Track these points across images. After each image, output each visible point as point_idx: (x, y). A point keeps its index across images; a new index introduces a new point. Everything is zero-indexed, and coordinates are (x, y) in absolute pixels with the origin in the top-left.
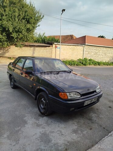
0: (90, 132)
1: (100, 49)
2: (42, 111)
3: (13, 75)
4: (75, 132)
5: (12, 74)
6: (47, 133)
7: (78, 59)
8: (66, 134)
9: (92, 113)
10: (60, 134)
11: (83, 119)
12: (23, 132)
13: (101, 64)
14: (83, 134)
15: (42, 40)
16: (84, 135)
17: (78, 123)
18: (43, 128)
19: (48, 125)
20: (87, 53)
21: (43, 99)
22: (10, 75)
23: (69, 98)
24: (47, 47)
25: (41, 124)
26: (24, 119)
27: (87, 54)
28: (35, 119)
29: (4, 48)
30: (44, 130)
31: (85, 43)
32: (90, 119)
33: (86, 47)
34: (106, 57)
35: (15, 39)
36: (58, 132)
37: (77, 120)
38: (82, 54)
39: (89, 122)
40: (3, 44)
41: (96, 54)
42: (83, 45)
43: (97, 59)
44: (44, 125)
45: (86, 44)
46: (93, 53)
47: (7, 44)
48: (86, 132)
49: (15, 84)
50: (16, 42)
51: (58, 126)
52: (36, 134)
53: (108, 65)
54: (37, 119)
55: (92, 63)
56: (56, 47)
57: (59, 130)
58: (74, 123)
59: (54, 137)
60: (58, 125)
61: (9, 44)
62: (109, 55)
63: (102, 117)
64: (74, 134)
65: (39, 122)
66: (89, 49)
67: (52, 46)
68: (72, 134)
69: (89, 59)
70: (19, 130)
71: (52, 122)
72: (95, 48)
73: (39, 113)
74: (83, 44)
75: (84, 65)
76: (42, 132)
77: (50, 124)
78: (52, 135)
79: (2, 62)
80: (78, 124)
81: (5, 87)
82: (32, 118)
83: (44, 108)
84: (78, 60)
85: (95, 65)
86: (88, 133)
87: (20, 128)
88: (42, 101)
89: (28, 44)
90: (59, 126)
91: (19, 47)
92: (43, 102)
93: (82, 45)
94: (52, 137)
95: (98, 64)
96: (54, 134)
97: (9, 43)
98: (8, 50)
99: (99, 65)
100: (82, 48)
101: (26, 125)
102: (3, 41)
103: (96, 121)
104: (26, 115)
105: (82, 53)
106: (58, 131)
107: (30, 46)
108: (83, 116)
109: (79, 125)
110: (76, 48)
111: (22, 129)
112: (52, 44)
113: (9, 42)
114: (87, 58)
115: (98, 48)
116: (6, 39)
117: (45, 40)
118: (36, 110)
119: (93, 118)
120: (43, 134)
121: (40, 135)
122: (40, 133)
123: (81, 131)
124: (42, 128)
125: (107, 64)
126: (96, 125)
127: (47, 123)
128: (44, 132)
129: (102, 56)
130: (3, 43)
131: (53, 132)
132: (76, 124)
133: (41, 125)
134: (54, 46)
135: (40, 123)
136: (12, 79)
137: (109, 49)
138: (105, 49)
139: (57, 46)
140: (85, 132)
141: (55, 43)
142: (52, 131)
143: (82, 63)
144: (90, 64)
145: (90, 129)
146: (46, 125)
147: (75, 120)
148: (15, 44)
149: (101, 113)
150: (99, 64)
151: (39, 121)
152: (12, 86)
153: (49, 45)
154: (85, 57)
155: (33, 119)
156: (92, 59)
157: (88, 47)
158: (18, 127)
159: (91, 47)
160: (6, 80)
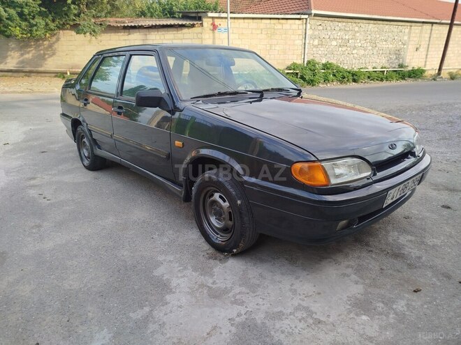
0: (419, 303)
1: (357, 29)
2: (219, 239)
3: (84, 121)
4: (362, 306)
5: (81, 119)
6: (259, 322)
7: (289, 63)
8: (331, 320)
9: (396, 233)
10: (311, 321)
11: (372, 257)
12: (162, 325)
13: (362, 77)
14: (396, 313)
15: (164, 10)
16: (401, 318)
17: (359, 270)
18: (235, 302)
19: (253, 288)
20: (316, 42)
21: (217, 196)
22: (76, 124)
23: (334, 181)
24: (185, 30)
25: (223, 286)
26: (156, 274)
27: (316, 46)
28: (195, 270)
29: (38, 40)
30: (243, 310)
31: (309, 8)
32: (398, 255)
33: (312, 22)
34: (375, 52)
35: (72, 6)
36: (299, 314)
37: (352, 263)
38: (301, 48)
39: (398, 264)
40: (32, 26)
41: (345, 43)
42: (303, 16)
43: (349, 62)
44: (237, 289)
45: (314, 12)
46: (334, 43)
47: (47, 25)
48: (403, 303)
49: (98, 152)
50: (75, 15)
51: (291, 290)
52: (215, 328)
53: (382, 80)
54: (205, 271)
55: (334, 75)
56: (214, 27)
57: (299, 305)
58: (344, 275)
59: (291, 334)
60: (288, 287)
61: (52, 25)
62: (384, 45)
63: (437, 242)
64: (364, 317)
65: (214, 283)
66: (321, 28)
67: (202, 24)
68: (352, 315)
69: (324, 62)
70: (147, 319)
71: (261, 275)
72: (341, 25)
73: (206, 246)
74: (301, 11)
75: (308, 83)
76: (238, 320)
77: (259, 285)
78: (278, 326)
79: (35, 89)
80: (361, 277)
81: (60, 167)
82: (185, 268)
83: (225, 230)
84: (289, 68)
85: (341, 82)
86: (414, 309)
87: (147, 309)
88: (215, 202)
89: (119, 22)
90: (296, 290)
91: (88, 34)
92: (221, 207)
93: (298, 16)
94: (282, 337)
95: (351, 77)
96: (285, 324)
97: (53, 21)
98: (51, 46)
99: (354, 81)
100: (301, 27)
101: (168, 297)
102: (29, 15)
103: (420, 258)
104: (161, 258)
105: (299, 42)
106: (297, 308)
107: (125, 28)
108: (367, 245)
109: (367, 281)
110: (279, 26)
111: (159, 314)
112: (200, 19)
113: (51, 18)
114: (317, 60)
115: (351, 25)
116: (40, 5)
117: (171, 9)
118: (193, 235)
119: (407, 249)
120: (243, 325)
121: (234, 329)
122: (232, 325)
123: (383, 302)
124: (233, 303)
125: (381, 76)
126: (429, 274)
127: (244, 281)
128: (244, 317)
129: (362, 52)
130: (32, 21)
131: (279, 316)
132: (354, 277)
133: (226, 291)
134: (207, 22)
135: (221, 284)
136: (83, 137)
137: (386, 27)
138: (371, 26)
139: (217, 22)
140: (401, 306)
141: (210, 14)
142: (276, 310)
143: (302, 78)
144: (326, 80)
145: (415, 291)
146: (244, 289)
147: (347, 263)
148: (72, 23)
149: (424, 230)
150: (355, 77)
151: (212, 275)
152: (86, 162)
153: (191, 23)
154: (311, 57)
155: (189, 272)
156: (333, 61)
157: (318, 21)
158: (141, 307)
159: (328, 23)
160: (60, 145)
